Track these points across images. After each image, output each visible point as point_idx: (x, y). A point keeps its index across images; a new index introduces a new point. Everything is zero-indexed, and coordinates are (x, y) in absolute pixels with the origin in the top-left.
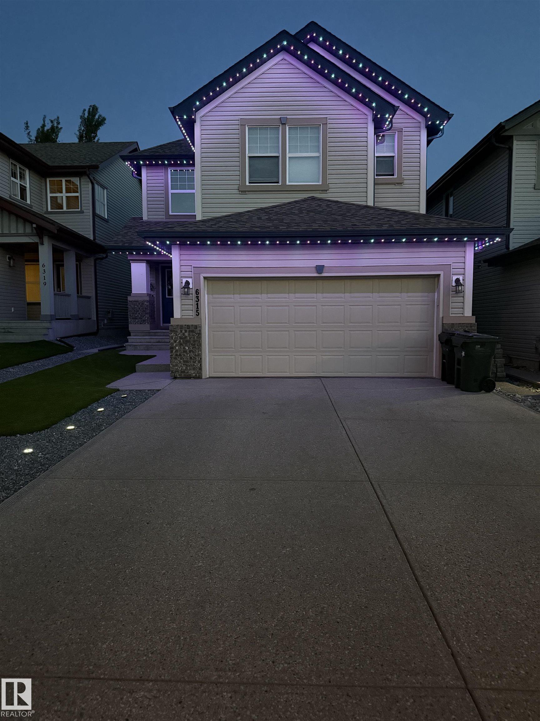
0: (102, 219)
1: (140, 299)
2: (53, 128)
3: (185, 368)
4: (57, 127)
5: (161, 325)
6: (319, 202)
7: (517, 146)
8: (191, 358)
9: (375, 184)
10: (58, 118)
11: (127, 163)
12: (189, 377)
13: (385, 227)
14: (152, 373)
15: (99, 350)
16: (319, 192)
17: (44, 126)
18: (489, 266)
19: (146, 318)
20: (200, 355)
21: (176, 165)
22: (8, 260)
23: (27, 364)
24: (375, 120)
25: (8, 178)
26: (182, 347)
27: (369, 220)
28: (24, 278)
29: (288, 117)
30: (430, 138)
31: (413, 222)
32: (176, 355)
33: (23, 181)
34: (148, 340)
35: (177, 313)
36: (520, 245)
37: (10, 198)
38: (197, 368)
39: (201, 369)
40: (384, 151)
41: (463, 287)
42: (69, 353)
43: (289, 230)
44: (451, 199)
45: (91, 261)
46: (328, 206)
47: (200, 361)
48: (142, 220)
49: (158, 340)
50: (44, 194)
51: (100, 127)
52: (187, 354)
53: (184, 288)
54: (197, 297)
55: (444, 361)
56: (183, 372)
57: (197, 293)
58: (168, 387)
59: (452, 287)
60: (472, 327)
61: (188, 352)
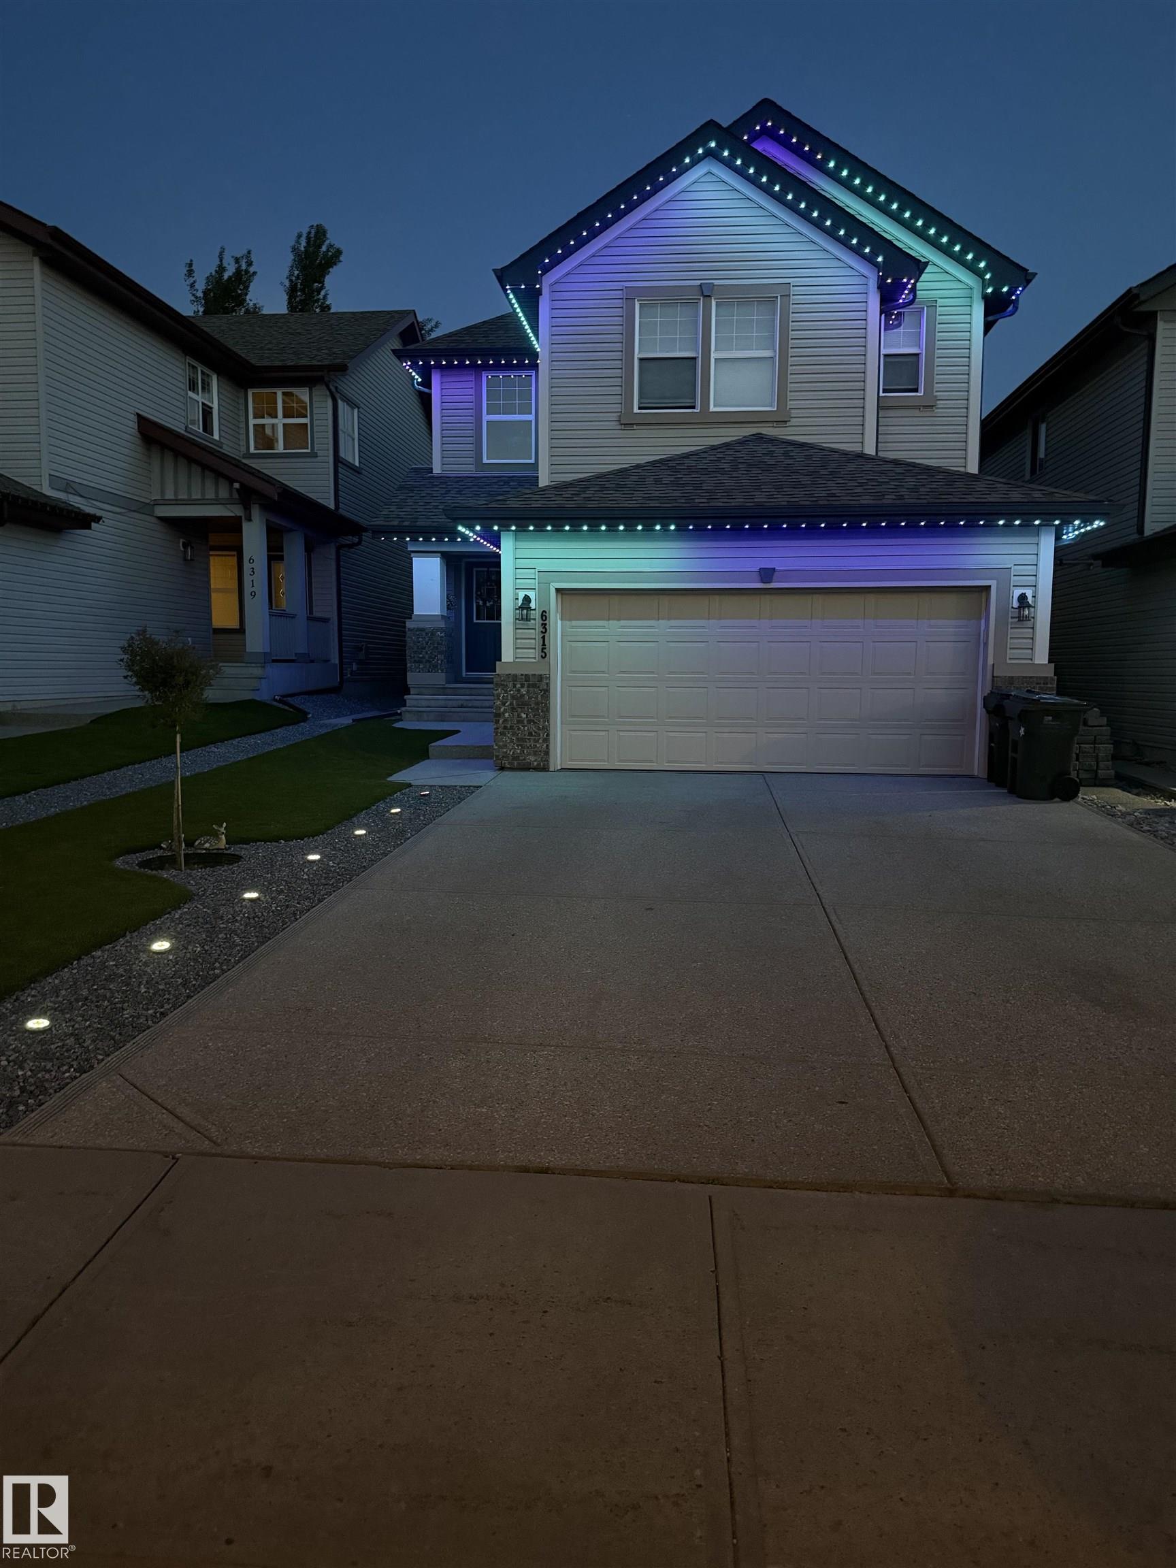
0: (352, 466)
1: (427, 625)
2: (238, 272)
3: (519, 751)
4: (247, 272)
5: (464, 675)
6: (770, 445)
7: (1164, 331)
8: (530, 734)
9: (879, 408)
10: (249, 252)
11: (404, 364)
12: (526, 768)
13: (889, 499)
14: (459, 761)
15: (353, 720)
16: (771, 425)
17: (221, 269)
18: (1103, 566)
19: (439, 662)
20: (546, 729)
21: (497, 367)
22: (182, 549)
23: (237, 740)
24: (882, 286)
25: (183, 393)
26: (516, 714)
27: (861, 485)
28: (209, 582)
29: (716, 282)
30: (990, 318)
31: (941, 490)
32: (505, 728)
33: (207, 395)
34: (442, 703)
35: (507, 654)
36: (1166, 527)
37: (186, 431)
38: (540, 751)
39: (547, 753)
40: (900, 343)
41: (1032, 609)
42: (302, 724)
43: (711, 504)
44: (1043, 427)
45: (331, 551)
46: (786, 454)
47: (546, 740)
48: (431, 473)
49: (460, 703)
50: (243, 419)
51: (331, 270)
52: (524, 726)
53: (521, 608)
54: (544, 625)
55: (993, 745)
56: (515, 758)
57: (544, 618)
58: (492, 783)
59: (1013, 610)
60: (1047, 684)
61: (525, 722)
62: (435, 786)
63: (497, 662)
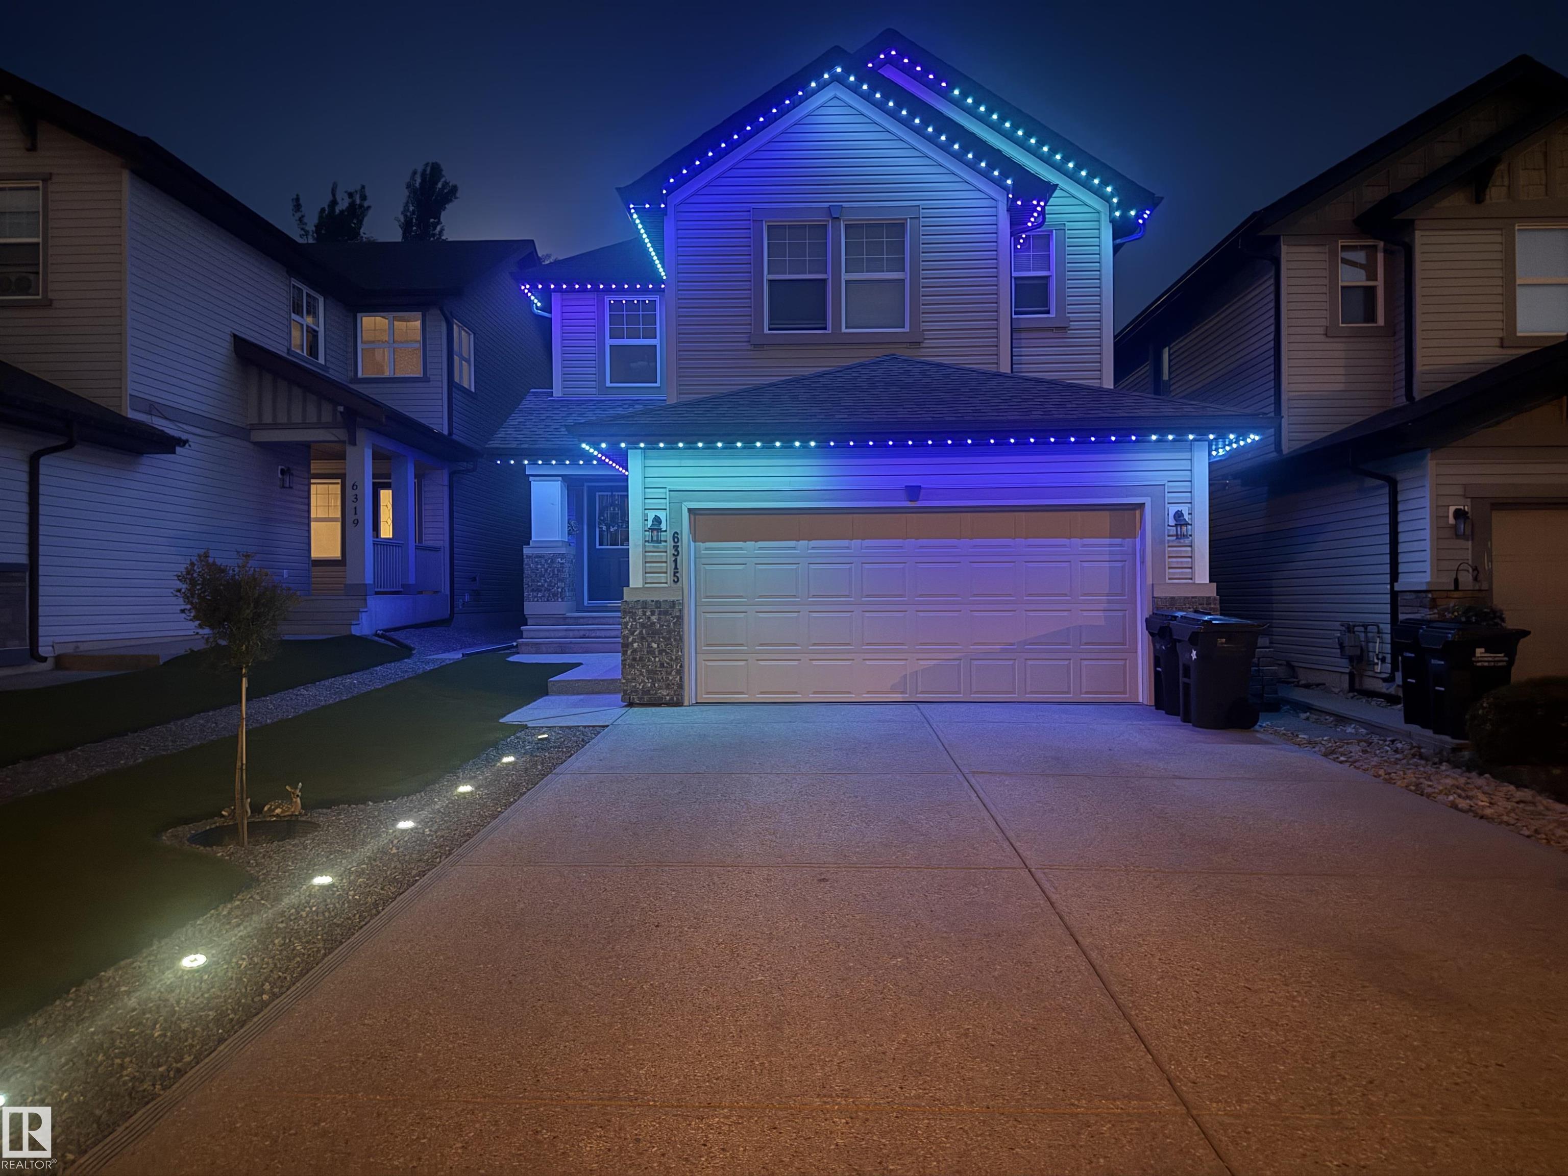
0: (466, 392)
1: (547, 552)
3: (649, 685)
4: (361, 206)
5: (586, 604)
6: (905, 365)
7: (1287, 253)
8: (662, 665)
9: (1013, 330)
10: (363, 187)
11: (523, 288)
12: (657, 703)
13: (1036, 415)
14: (582, 697)
15: (463, 655)
16: (906, 347)
17: (334, 203)
18: (1242, 484)
19: (560, 590)
20: (679, 660)
21: (620, 291)
22: (280, 475)
23: (330, 680)
25: (285, 315)
26: (646, 644)
27: (1005, 402)
28: (309, 511)
29: (844, 205)
30: (1118, 241)
31: (1088, 405)
32: (634, 659)
33: (312, 318)
34: (562, 634)
35: (636, 580)
36: (1301, 445)
37: (289, 355)
38: (673, 684)
39: (681, 686)
40: (1030, 268)
41: (1189, 527)
42: (406, 660)
43: (853, 420)
44: (1165, 353)
45: (443, 477)
46: (923, 373)
47: (680, 672)
48: (552, 396)
49: (582, 633)
50: (351, 344)
51: (447, 206)
52: (655, 658)
53: (651, 530)
54: (676, 548)
55: (1159, 669)
56: (646, 692)
57: (676, 540)
58: (619, 721)
59: (1169, 528)
60: (1210, 604)
61: (657, 653)
62: (555, 727)
63: (624, 588)
